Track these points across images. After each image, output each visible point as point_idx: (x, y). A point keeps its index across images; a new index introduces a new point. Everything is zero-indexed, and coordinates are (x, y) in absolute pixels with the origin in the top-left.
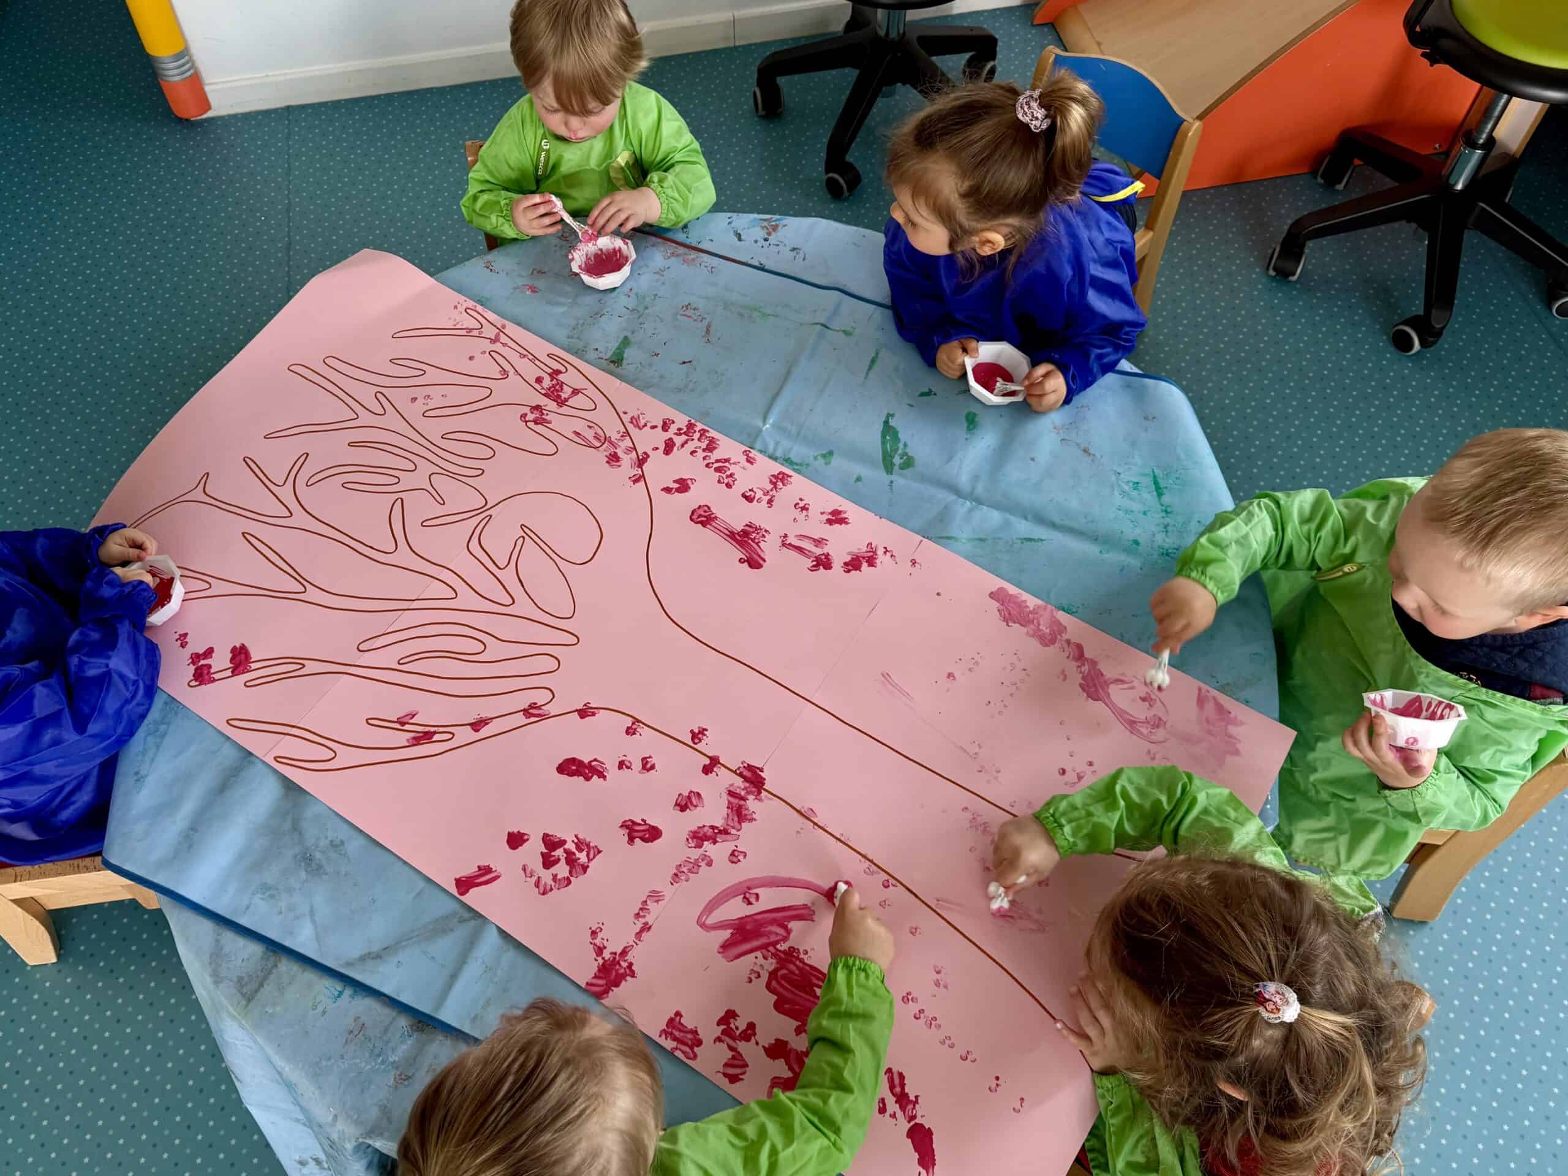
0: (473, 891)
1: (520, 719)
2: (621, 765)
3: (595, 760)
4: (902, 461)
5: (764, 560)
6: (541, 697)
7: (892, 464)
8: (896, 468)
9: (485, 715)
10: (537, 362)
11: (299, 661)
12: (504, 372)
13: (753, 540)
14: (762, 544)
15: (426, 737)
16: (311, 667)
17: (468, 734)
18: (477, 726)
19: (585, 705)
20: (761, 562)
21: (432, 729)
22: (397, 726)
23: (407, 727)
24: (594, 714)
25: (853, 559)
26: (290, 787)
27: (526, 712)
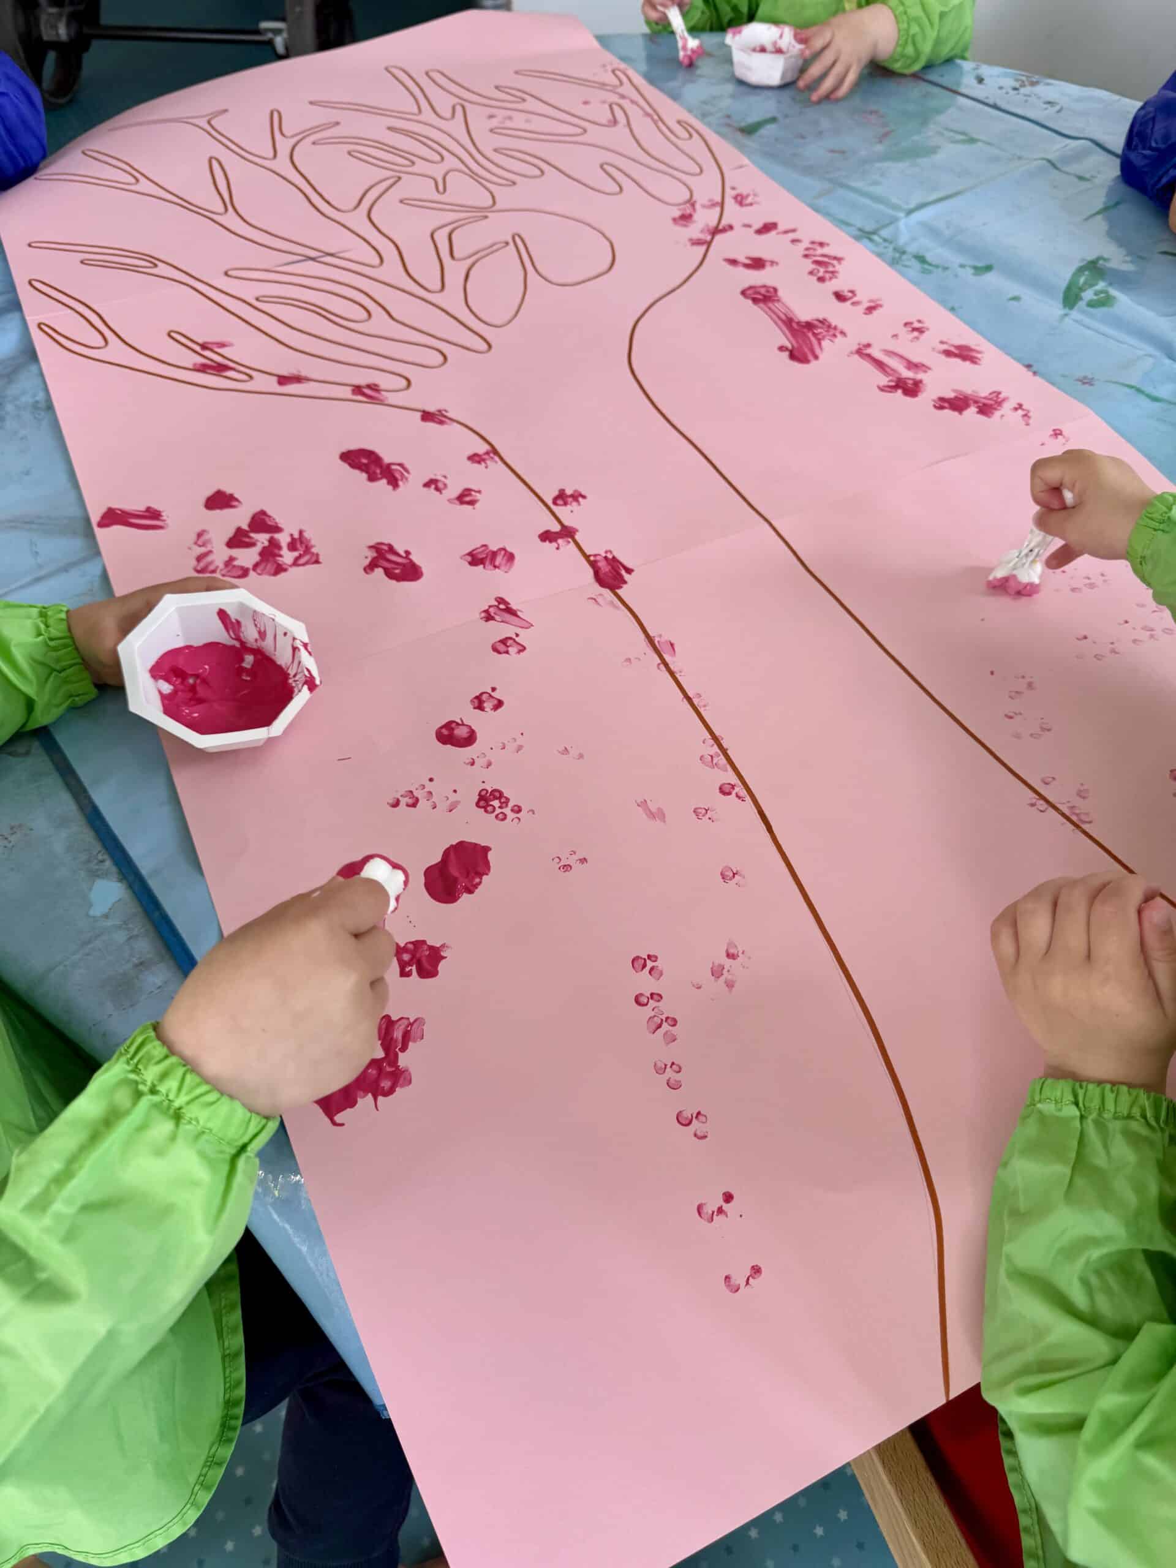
0: (117, 529)
1: (347, 392)
2: (431, 483)
3: (400, 465)
4: (1095, 298)
5: (816, 357)
6: (390, 383)
7: (1077, 298)
8: (1081, 304)
11: (153, 261)
12: (615, 122)
13: (815, 335)
14: (826, 343)
15: (219, 369)
16: (161, 270)
17: (268, 384)
18: (283, 380)
19: (440, 411)
20: (810, 357)
21: (231, 364)
22: (198, 348)
23: (207, 353)
24: (441, 423)
25: (956, 398)
27: (358, 390)
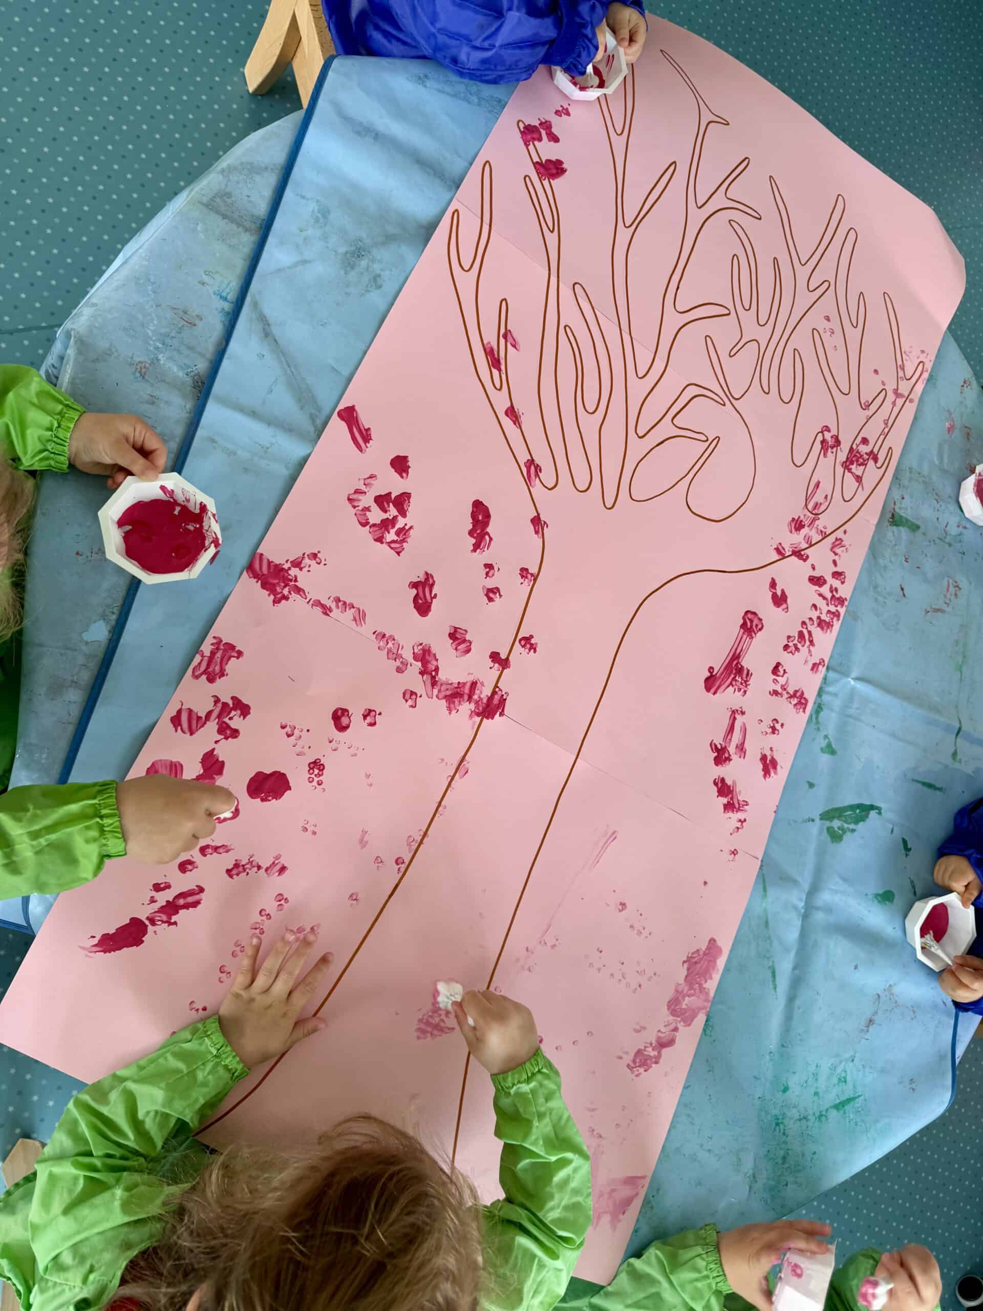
0: (343, 425)
1: (523, 458)
2: (489, 567)
3: (491, 539)
4: (836, 829)
5: (715, 693)
6: (547, 476)
7: (831, 819)
8: (828, 823)
9: (523, 419)
10: (882, 437)
11: (556, 227)
12: (868, 406)
13: (734, 679)
14: (731, 689)
15: (495, 362)
16: (552, 239)
17: (502, 405)
18: (512, 413)
19: (545, 523)
20: (713, 690)
21: (503, 367)
22: (502, 331)
23: (502, 341)
24: (537, 532)
25: (729, 787)
26: (430, 229)
27: (531, 462)
